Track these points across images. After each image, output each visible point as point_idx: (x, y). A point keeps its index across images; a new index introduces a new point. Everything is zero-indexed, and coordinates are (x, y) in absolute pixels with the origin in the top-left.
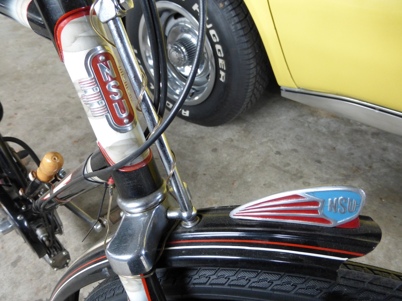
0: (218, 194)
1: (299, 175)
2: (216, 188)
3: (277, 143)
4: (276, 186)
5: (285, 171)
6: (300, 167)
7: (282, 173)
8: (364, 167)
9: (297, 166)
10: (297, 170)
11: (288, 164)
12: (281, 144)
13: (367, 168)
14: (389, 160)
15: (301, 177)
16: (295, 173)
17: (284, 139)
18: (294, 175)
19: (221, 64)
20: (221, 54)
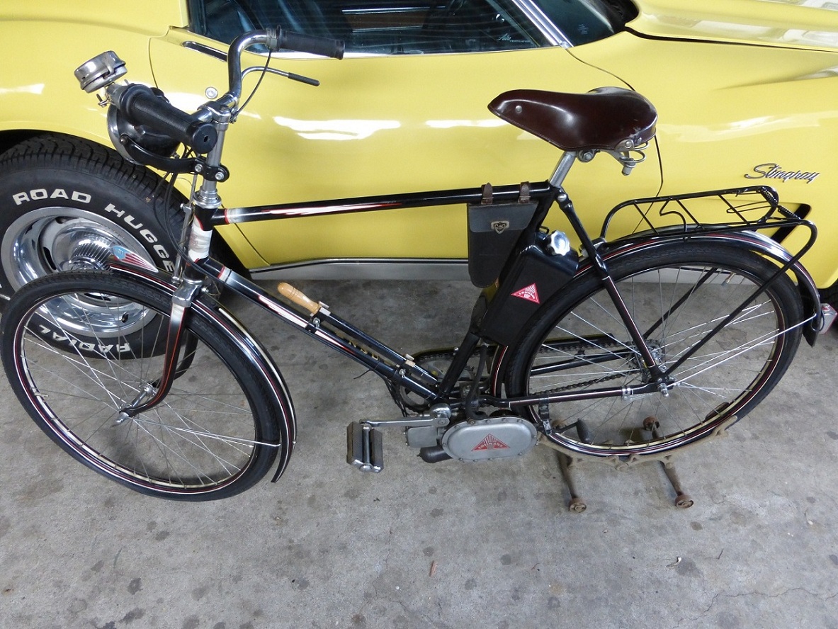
0: (232, 423)
1: (311, 361)
2: (224, 419)
3: (267, 337)
4: (293, 383)
5: (294, 365)
6: (307, 353)
7: (292, 367)
8: (371, 324)
9: (304, 354)
10: (306, 357)
11: (294, 356)
12: (273, 337)
13: (374, 324)
14: (390, 308)
15: (315, 363)
16: (305, 361)
17: (273, 329)
18: (306, 364)
19: (168, 266)
20: (165, 255)
